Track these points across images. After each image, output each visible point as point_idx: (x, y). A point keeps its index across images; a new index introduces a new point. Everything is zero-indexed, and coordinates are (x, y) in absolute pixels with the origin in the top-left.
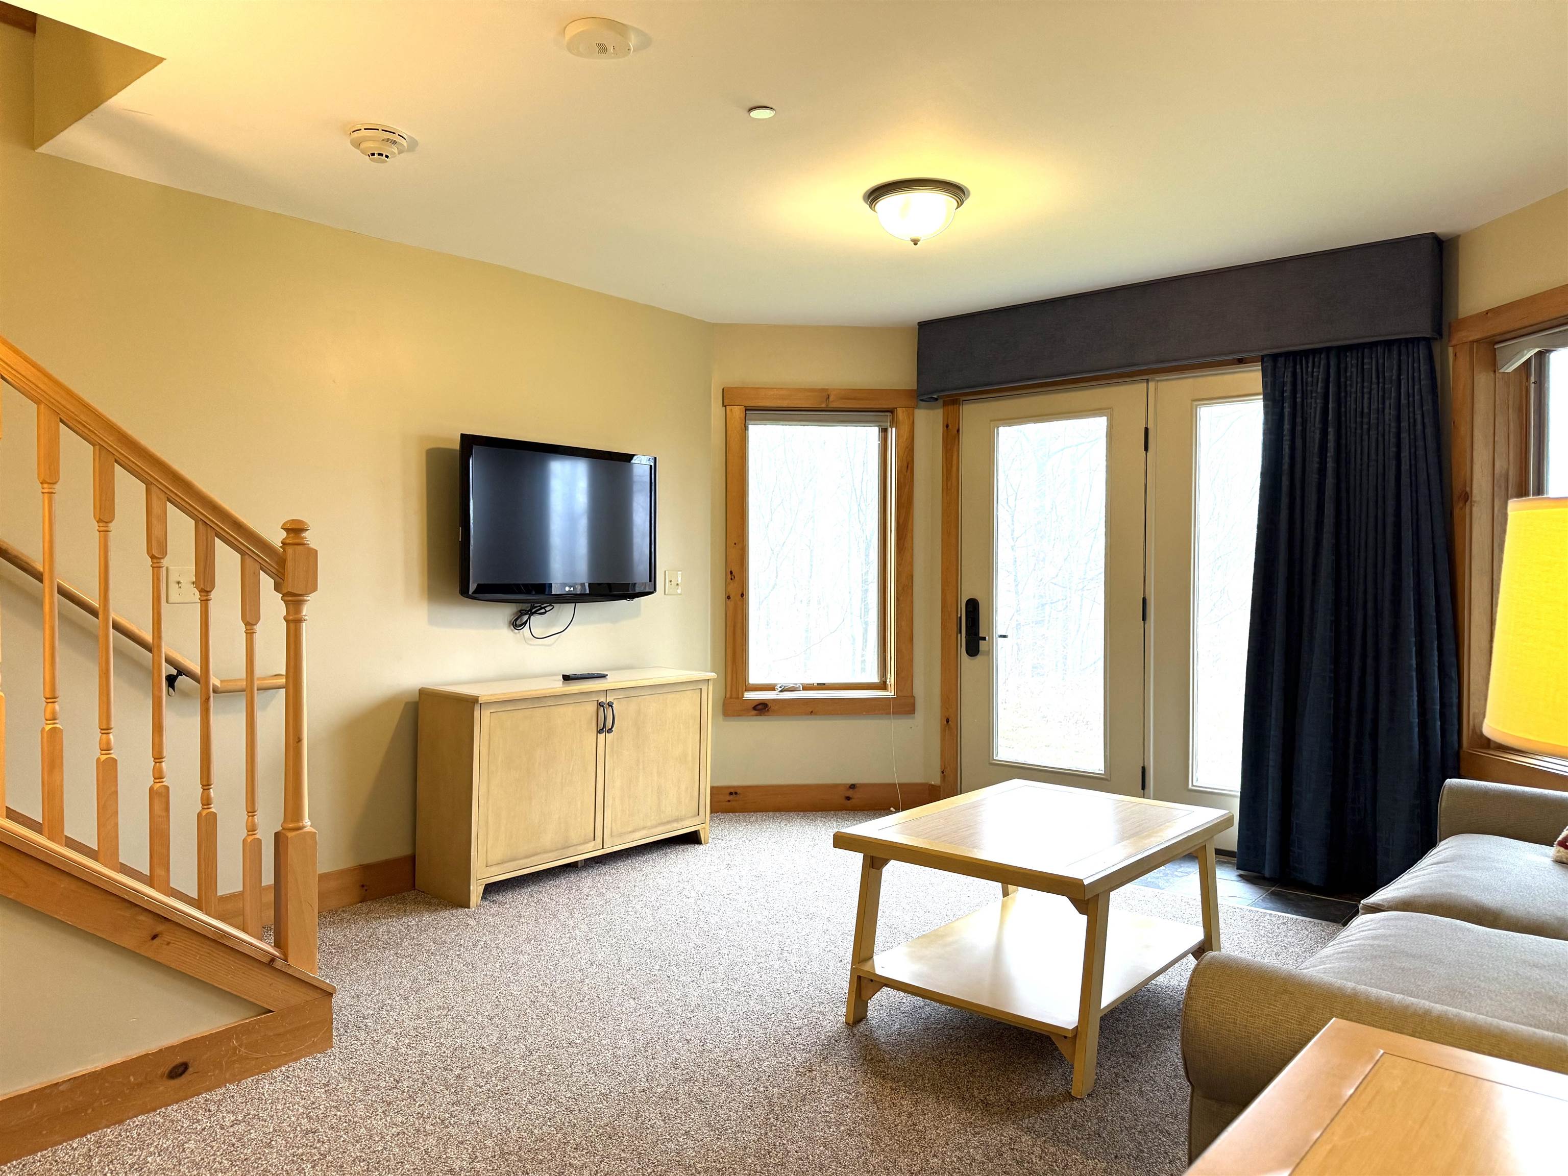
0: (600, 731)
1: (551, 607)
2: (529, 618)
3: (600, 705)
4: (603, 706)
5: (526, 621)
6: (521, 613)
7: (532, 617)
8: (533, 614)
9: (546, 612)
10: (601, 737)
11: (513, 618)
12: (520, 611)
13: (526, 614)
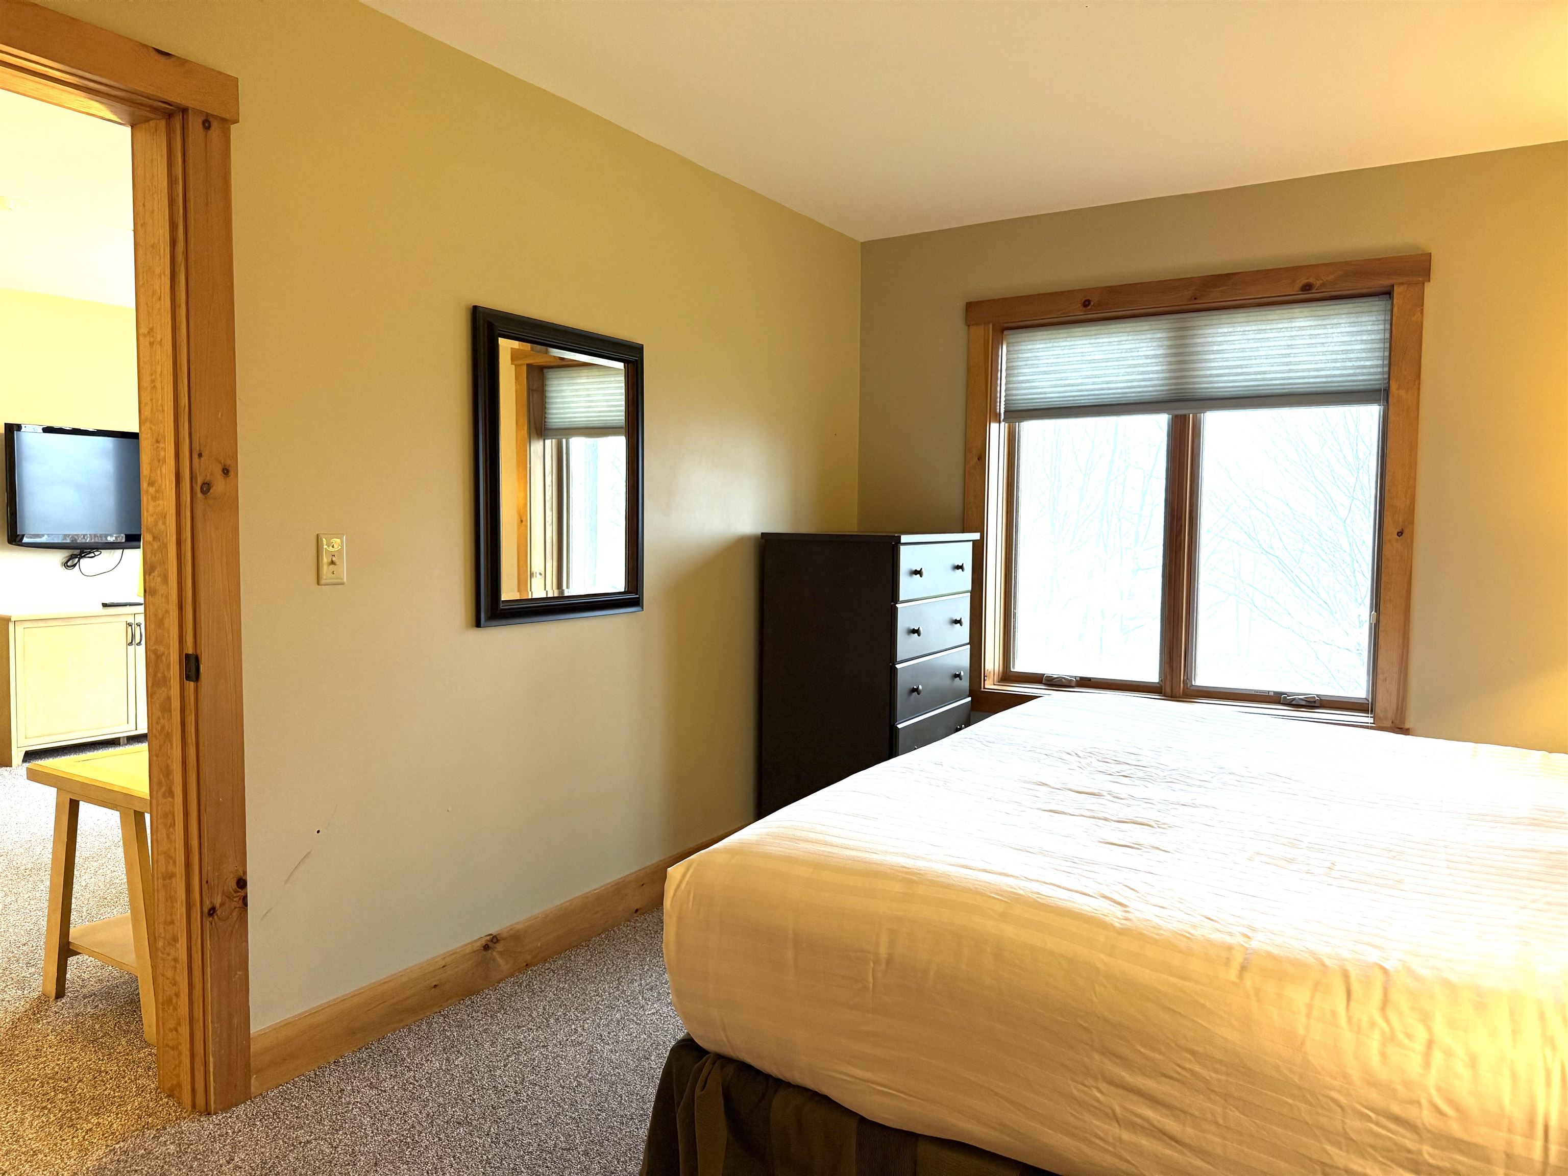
0: (130, 644)
1: (99, 553)
2: (79, 561)
3: (130, 624)
4: (131, 626)
5: (76, 564)
6: (72, 557)
7: (81, 560)
8: (82, 557)
9: (95, 556)
10: (131, 648)
11: (65, 560)
12: (71, 555)
13: (76, 558)
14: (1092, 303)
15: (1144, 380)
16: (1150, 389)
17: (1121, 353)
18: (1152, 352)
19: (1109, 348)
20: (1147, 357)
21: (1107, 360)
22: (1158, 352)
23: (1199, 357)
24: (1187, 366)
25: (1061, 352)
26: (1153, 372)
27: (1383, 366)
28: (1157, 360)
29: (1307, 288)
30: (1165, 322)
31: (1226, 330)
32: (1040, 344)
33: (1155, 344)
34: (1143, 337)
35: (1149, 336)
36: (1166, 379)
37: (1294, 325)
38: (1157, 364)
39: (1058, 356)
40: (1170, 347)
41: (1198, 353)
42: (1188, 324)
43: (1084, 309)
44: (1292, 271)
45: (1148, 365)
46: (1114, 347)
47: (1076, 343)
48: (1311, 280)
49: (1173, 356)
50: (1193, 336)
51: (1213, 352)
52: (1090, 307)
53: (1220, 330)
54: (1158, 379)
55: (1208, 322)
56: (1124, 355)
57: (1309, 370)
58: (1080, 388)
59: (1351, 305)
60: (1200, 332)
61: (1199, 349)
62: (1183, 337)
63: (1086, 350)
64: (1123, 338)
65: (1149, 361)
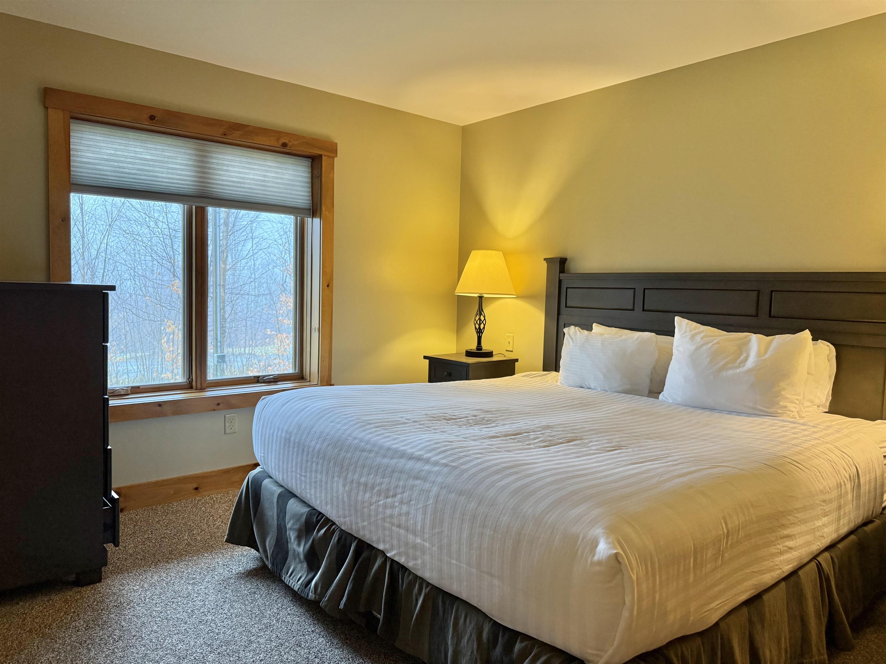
14: (156, 119)
15: (181, 180)
16: (186, 186)
17: (165, 157)
18: (185, 162)
19: (155, 152)
20: (182, 164)
21: (155, 161)
22: (189, 163)
23: (215, 172)
24: (207, 176)
25: (119, 147)
26: (187, 176)
27: (309, 196)
28: (190, 168)
29: (284, 145)
30: (191, 144)
31: (230, 158)
32: (100, 136)
33: (186, 157)
34: (179, 150)
35: (183, 151)
36: (196, 182)
37: (266, 163)
38: (189, 171)
39: (116, 150)
40: (195, 160)
41: (214, 169)
42: (208, 149)
43: (151, 121)
44: (278, 133)
45: (183, 170)
46: (158, 153)
47: (130, 143)
48: (287, 141)
49: (199, 168)
50: (212, 157)
51: (223, 170)
52: (154, 121)
53: (226, 157)
54: (190, 181)
55: (219, 150)
56: (166, 159)
57: (276, 192)
58: (134, 176)
59: (293, 160)
60: (214, 155)
61: (212, 166)
62: (205, 157)
63: (138, 150)
64: (165, 148)
65: (183, 167)
